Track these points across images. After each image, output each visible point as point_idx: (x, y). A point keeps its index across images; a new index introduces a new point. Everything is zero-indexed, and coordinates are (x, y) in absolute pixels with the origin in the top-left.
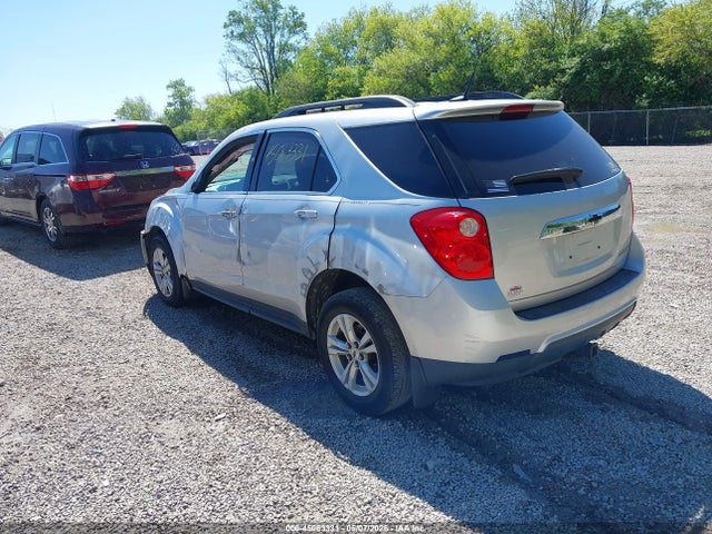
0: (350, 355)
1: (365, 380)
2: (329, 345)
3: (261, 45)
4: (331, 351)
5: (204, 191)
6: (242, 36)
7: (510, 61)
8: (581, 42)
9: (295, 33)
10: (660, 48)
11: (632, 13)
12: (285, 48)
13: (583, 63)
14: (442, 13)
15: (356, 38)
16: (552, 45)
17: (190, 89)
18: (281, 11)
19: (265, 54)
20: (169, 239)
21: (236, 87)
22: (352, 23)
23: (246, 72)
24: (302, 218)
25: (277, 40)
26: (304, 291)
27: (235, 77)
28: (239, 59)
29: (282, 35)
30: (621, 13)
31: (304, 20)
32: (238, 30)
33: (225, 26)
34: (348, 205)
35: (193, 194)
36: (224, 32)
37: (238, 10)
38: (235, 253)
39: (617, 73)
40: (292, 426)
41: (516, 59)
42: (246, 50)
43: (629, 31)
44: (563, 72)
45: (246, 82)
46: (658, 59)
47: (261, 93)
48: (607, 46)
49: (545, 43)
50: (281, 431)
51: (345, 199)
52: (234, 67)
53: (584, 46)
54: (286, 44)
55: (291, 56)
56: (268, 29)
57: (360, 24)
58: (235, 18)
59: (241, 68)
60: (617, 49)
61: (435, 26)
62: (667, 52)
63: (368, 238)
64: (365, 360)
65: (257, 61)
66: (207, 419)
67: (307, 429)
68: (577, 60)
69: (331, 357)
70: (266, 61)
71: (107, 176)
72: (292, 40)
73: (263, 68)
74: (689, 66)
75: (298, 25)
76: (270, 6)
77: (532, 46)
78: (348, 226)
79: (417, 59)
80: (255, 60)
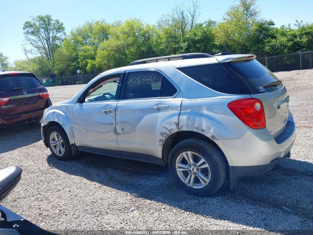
0: (190, 171)
1: (201, 180)
2: (177, 167)
3: (43, 37)
4: (178, 170)
5: (84, 102)
6: (33, 33)
7: (159, 44)
8: (187, 36)
9: (59, 32)
10: (217, 38)
11: (204, 25)
12: (55, 38)
13: (189, 45)
14: (129, 23)
15: (90, 34)
16: (175, 38)
17: (6, 58)
18: (52, 22)
19: (45, 41)
20: (63, 127)
21: (31, 56)
22: (87, 27)
23: (35, 49)
24: (159, 110)
25: (51, 35)
26: (161, 143)
27: (31, 52)
28: (32, 43)
29: (53, 33)
30: (201, 25)
31: (63, 26)
32: (31, 30)
33: (24, 29)
34: (186, 101)
35: (78, 104)
36: (23, 31)
37: (30, 21)
38: (113, 130)
39: (202, 48)
40: (172, 207)
41: (161, 43)
42: (35, 39)
43: (205, 32)
44: (182, 48)
45: (36, 54)
46: (217, 43)
47: (44, 59)
48: (197, 38)
49: (172, 37)
50: (168, 211)
51: (184, 99)
52: (29, 47)
53: (188, 38)
54: (55, 37)
55: (58, 42)
56: (46, 30)
57: (91, 28)
58: (28, 25)
59: (33, 48)
60: (201, 39)
61: (126, 29)
62: (219, 41)
63: (202, 115)
64: (200, 171)
65: (41, 44)
66: (126, 211)
67: (180, 207)
68: (186, 43)
69: (178, 173)
70: (46, 44)
71: (6, 99)
72: (58, 35)
73: (44, 48)
74: (228, 45)
75: (60, 28)
76: (46, 19)
77: (167, 38)
78: (189, 111)
79: (119, 43)
80: (40, 44)
